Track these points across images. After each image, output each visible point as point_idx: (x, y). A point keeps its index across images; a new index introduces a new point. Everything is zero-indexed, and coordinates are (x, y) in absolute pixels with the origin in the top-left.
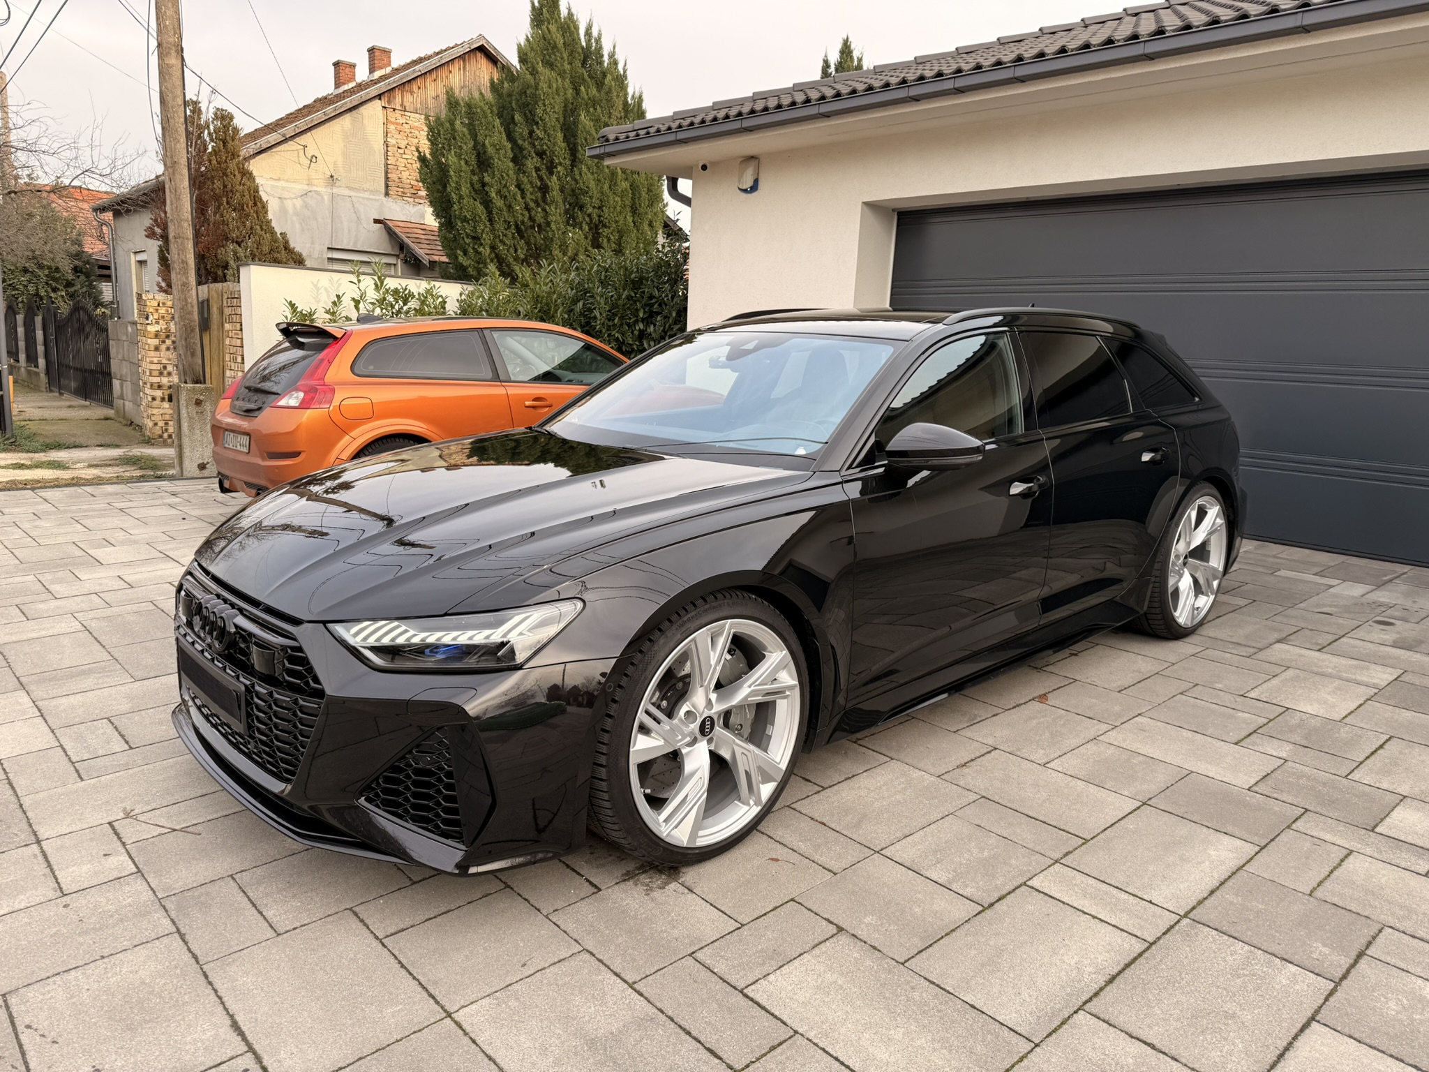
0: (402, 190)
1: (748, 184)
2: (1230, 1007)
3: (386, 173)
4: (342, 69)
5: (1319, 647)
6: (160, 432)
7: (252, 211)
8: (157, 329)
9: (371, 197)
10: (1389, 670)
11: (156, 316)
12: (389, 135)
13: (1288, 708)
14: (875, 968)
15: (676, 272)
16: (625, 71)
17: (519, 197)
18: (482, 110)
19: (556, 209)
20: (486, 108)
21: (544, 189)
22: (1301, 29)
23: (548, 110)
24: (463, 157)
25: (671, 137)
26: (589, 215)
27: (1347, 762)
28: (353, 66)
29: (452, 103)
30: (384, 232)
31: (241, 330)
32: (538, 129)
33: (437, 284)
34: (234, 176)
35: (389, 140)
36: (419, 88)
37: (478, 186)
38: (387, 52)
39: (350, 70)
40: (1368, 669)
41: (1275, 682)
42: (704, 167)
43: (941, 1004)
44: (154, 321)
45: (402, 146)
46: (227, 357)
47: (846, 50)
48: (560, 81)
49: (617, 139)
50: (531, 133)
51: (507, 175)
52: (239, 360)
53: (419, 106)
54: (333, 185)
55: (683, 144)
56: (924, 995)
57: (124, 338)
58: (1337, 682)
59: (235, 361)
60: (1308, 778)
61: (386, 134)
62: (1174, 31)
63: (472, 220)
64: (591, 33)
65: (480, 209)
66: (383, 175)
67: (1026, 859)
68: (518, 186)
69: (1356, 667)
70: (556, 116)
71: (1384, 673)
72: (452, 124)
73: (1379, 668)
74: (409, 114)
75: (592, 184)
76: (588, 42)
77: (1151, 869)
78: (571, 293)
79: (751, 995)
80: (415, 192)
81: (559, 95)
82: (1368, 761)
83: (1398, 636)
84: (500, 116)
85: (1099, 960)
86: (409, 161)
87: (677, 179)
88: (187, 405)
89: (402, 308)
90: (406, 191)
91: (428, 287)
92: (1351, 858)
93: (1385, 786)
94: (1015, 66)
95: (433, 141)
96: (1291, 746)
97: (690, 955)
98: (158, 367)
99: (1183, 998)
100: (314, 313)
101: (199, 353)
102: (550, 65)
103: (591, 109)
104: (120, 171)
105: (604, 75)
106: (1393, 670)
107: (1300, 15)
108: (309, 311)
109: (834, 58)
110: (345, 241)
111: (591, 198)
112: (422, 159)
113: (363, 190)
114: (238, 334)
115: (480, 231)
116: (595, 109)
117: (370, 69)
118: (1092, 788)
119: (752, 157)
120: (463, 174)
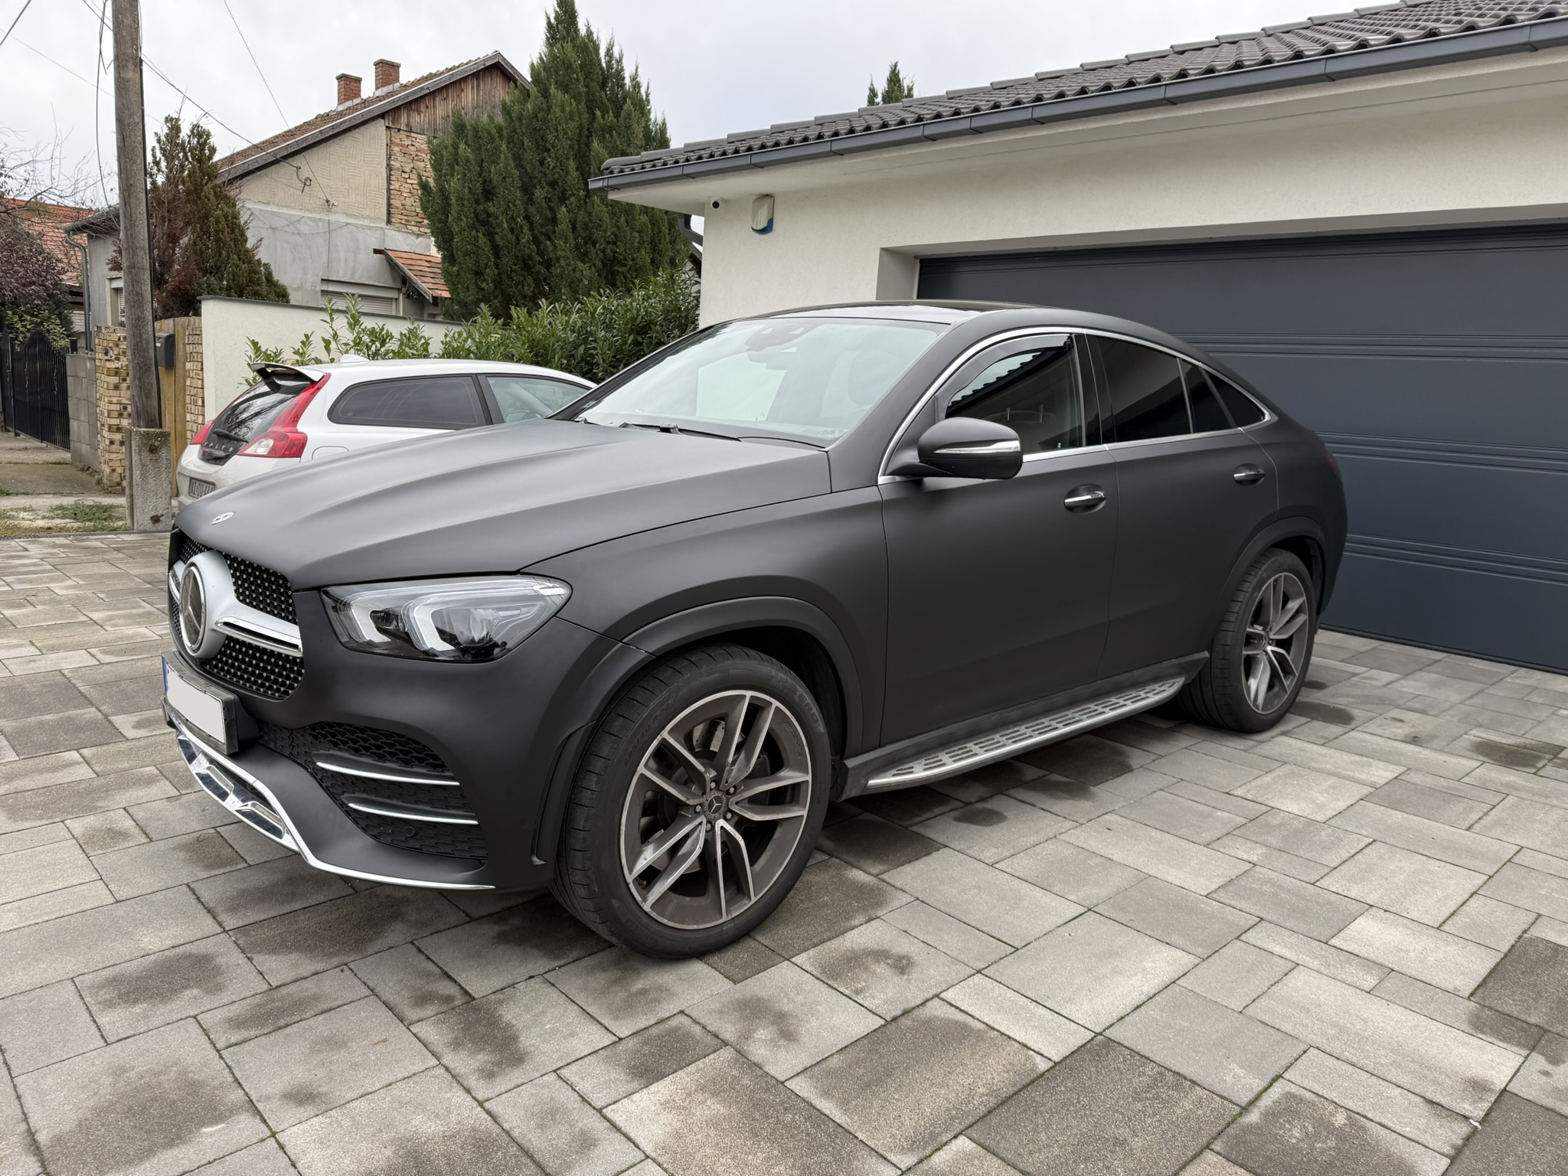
0: (406, 218)
1: (763, 224)
2: (1123, 1133)
3: (389, 199)
4: (349, 85)
5: (1324, 741)
6: (118, 480)
7: (228, 239)
8: (117, 366)
9: (371, 224)
10: (1392, 767)
11: (116, 351)
12: (393, 157)
13: (1273, 808)
14: (752, 1087)
15: (686, 317)
16: (647, 95)
17: (526, 229)
18: (489, 133)
19: (565, 243)
20: (494, 131)
21: (554, 221)
22: (1325, 77)
23: (560, 136)
24: (466, 184)
25: (678, 172)
26: (603, 251)
27: (1319, 867)
28: (358, 80)
29: (460, 128)
30: (385, 265)
31: (202, 369)
32: (550, 156)
33: (422, 324)
34: (209, 200)
35: (392, 163)
36: (427, 107)
37: (483, 216)
38: (395, 67)
39: (354, 84)
40: (1370, 765)
41: (1267, 779)
42: (716, 205)
43: (812, 1127)
44: (114, 357)
45: (407, 170)
46: (188, 401)
47: (894, 79)
48: (574, 104)
49: (622, 171)
50: (542, 162)
51: (515, 206)
52: (200, 403)
53: (426, 127)
54: (329, 211)
55: (691, 179)
56: (797, 1117)
57: (83, 374)
58: (1332, 780)
59: (195, 403)
60: (1274, 884)
61: (389, 157)
62: (1196, 75)
63: (474, 253)
64: (612, 54)
65: (482, 240)
66: (385, 200)
67: (946, 969)
68: (527, 218)
69: (1357, 763)
70: (569, 142)
71: (1386, 770)
72: (456, 147)
73: (1381, 765)
74: (415, 135)
75: (606, 218)
76: (609, 63)
77: (1078, 982)
78: (572, 337)
79: (609, 1115)
80: (421, 220)
81: (573, 120)
82: (1342, 867)
83: (1412, 730)
84: (510, 141)
85: (995, 1081)
86: (415, 186)
87: (690, 216)
88: (140, 452)
89: (379, 350)
90: (410, 218)
91: (412, 327)
92: (1295, 971)
93: (1353, 894)
94: (1033, 106)
95: (437, 166)
96: (1264, 850)
97: (555, 1071)
98: (117, 407)
99: (1074, 1123)
100: (280, 354)
101: (155, 394)
102: (565, 88)
103: (607, 136)
104: (81, 193)
105: (624, 99)
106: (1395, 767)
107: (1323, 62)
108: (275, 351)
109: (881, 87)
110: (341, 272)
111: (605, 231)
112: (424, 186)
113: (363, 216)
114: (199, 374)
115: (483, 266)
116: (611, 136)
117: (376, 85)
118: (1038, 893)
119: (767, 195)
120: (466, 203)
